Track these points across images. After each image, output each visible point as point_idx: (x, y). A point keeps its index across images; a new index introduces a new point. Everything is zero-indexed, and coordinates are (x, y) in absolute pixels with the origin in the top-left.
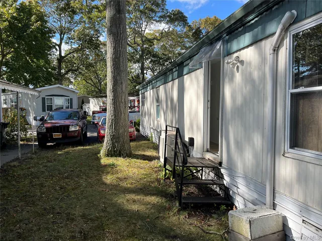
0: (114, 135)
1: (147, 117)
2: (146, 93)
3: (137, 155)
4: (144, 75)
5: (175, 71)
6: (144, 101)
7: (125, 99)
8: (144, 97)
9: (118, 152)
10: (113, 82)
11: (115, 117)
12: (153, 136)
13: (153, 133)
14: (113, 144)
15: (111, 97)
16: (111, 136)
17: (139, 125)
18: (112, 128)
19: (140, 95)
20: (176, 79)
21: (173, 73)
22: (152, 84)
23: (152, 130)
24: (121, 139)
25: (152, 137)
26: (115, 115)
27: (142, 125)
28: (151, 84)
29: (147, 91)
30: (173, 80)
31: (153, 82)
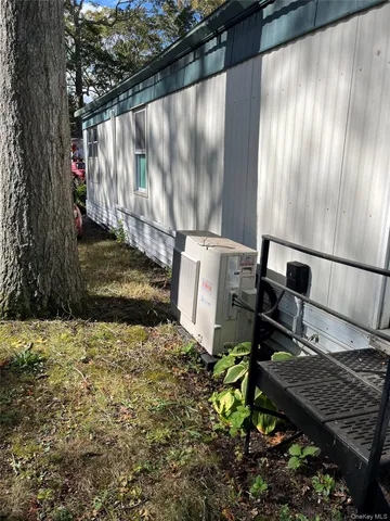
0: (27, 250)
1: (105, 185)
2: (99, 127)
3: (103, 298)
4: (82, 98)
5: (215, 49)
6: (96, 146)
7: (59, 129)
8: (94, 137)
9: (45, 302)
10: (13, 64)
11: (29, 188)
12: (125, 228)
13: (123, 222)
14: (27, 276)
15: (9, 119)
16: (18, 252)
17: (83, 198)
18: (21, 226)
19: (85, 133)
20: (220, 72)
21: (202, 56)
22: (119, 102)
23: (120, 215)
24: (53, 259)
25: (121, 230)
26: (27, 181)
27: (92, 199)
28: (115, 101)
29: (103, 122)
30: (203, 78)
31: (122, 97)
